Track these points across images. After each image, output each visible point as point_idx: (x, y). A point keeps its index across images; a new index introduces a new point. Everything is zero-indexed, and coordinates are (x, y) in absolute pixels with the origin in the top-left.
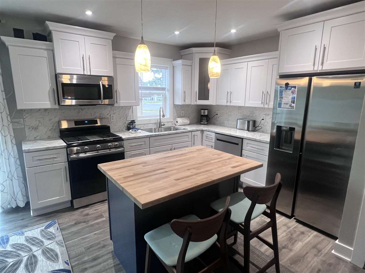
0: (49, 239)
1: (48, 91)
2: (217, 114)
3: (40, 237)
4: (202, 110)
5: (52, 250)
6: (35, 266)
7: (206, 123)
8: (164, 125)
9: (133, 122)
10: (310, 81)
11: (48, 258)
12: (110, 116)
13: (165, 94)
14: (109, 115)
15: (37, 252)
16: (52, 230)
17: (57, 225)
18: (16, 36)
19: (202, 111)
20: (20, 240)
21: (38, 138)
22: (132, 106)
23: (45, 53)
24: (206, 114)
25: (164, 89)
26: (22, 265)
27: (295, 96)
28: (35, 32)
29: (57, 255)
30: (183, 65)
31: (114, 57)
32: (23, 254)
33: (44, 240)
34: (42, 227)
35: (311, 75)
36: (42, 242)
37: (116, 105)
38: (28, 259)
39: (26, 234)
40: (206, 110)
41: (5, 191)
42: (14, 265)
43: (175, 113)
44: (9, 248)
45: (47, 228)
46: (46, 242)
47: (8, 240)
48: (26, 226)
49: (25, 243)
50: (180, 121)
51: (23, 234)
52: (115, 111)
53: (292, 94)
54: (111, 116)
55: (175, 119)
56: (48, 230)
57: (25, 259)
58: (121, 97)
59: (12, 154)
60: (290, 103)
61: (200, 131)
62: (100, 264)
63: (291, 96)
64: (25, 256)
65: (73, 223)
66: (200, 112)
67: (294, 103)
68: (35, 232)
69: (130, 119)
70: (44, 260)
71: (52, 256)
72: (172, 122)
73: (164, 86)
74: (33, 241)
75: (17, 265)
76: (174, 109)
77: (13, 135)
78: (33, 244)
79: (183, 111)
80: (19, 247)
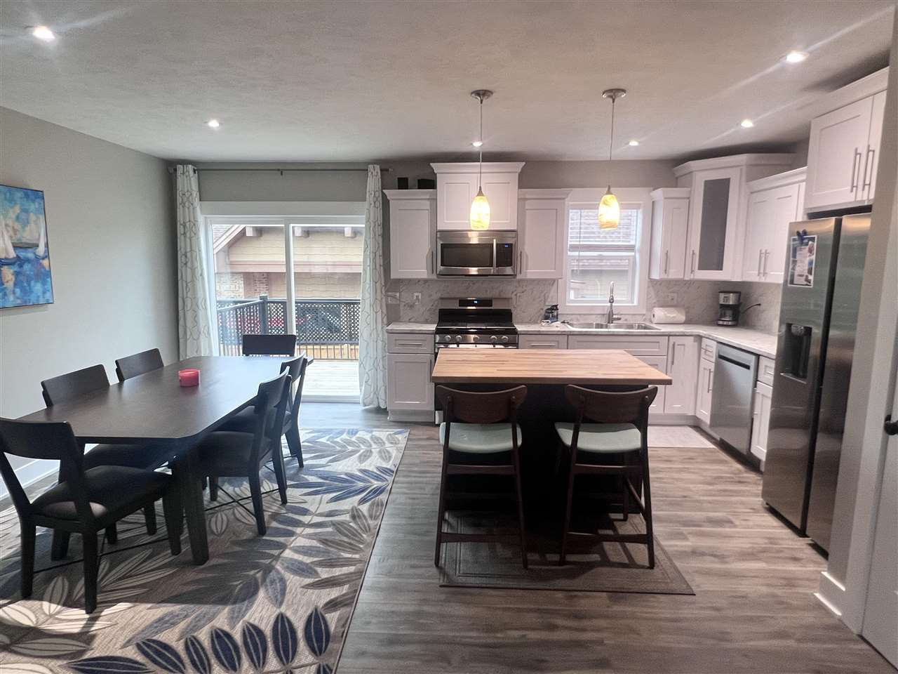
0: (392, 443)
1: (425, 255)
2: (760, 305)
3: (384, 439)
4: (721, 294)
5: (388, 452)
6: (368, 459)
7: (730, 323)
8: (619, 319)
9: (555, 308)
10: (838, 225)
11: (381, 457)
12: (516, 295)
13: (634, 257)
14: (515, 293)
15: (375, 449)
16: (400, 437)
17: (407, 434)
18: (400, 188)
19: (722, 296)
20: (367, 437)
21: (412, 320)
22: (558, 280)
23: (427, 204)
24: (731, 303)
25: (631, 248)
26: (358, 455)
27: (814, 257)
28: (420, 178)
29: (390, 457)
30: (666, 198)
31: (521, 200)
32: (363, 447)
33: (386, 442)
34: (391, 431)
35: (839, 213)
36: (384, 443)
37: (519, 277)
38: (364, 452)
39: (374, 433)
40: (731, 294)
41: (369, 382)
42: (352, 451)
43: (653, 297)
44: (354, 439)
45: (395, 434)
46: (388, 445)
47: (357, 432)
48: (378, 427)
49: (369, 439)
50: (660, 313)
51: (372, 432)
52: (525, 288)
53: (809, 254)
54: (518, 295)
55: (650, 309)
56: (397, 436)
57: (362, 451)
58: (530, 263)
59: (381, 336)
60: (806, 274)
61: (692, 338)
62: (426, 477)
63: (808, 259)
64: (363, 448)
65: (425, 437)
66: (718, 299)
67: (811, 274)
68: (383, 434)
69: (550, 303)
70: (377, 457)
71: (386, 456)
72: (644, 315)
73: (632, 243)
74: (377, 440)
75: (354, 452)
76: (651, 288)
77: (385, 311)
78: (375, 443)
79: (676, 295)
80: (363, 441)
